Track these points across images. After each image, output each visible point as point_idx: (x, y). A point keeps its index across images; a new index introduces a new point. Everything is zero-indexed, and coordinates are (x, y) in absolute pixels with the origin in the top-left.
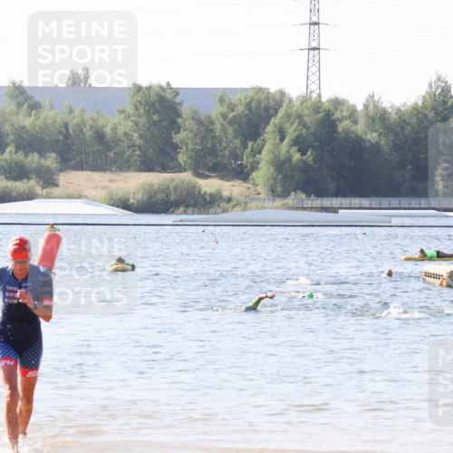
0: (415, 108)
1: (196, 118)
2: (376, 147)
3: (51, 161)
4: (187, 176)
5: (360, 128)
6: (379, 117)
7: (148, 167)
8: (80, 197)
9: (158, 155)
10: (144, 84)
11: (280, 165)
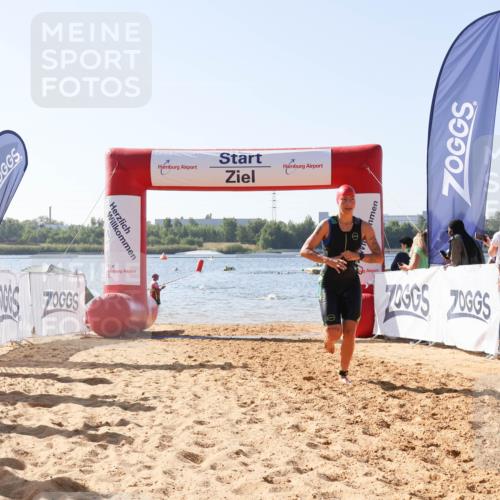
0: (302, 225)
1: (241, 227)
2: (291, 235)
3: (201, 239)
4: (239, 244)
5: (287, 229)
6: (293, 227)
7: (228, 241)
8: (208, 249)
9: (231, 238)
10: (227, 217)
11: (265, 240)
